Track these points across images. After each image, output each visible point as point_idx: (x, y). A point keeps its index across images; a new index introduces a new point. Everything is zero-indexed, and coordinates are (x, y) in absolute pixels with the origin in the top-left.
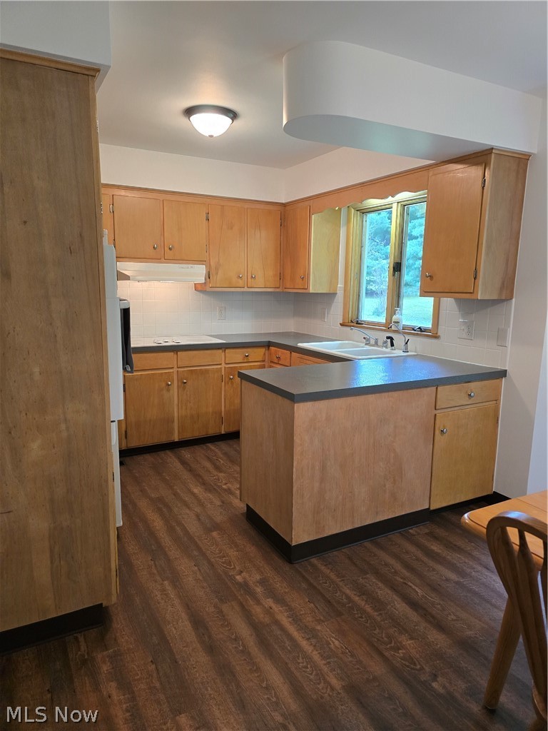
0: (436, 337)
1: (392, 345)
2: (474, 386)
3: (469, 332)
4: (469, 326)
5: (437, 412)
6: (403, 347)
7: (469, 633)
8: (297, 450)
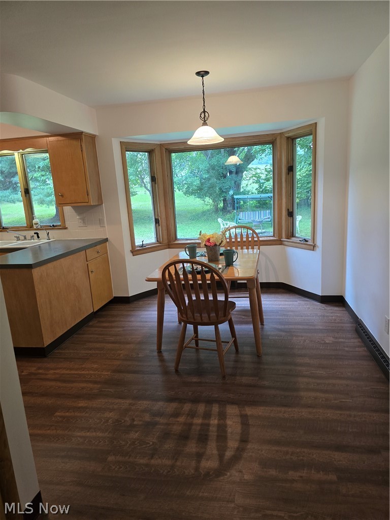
0: (66, 228)
1: (38, 237)
2: (98, 247)
3: (84, 223)
4: (83, 220)
5: (88, 263)
6: (47, 238)
7: (139, 340)
8: (38, 294)
